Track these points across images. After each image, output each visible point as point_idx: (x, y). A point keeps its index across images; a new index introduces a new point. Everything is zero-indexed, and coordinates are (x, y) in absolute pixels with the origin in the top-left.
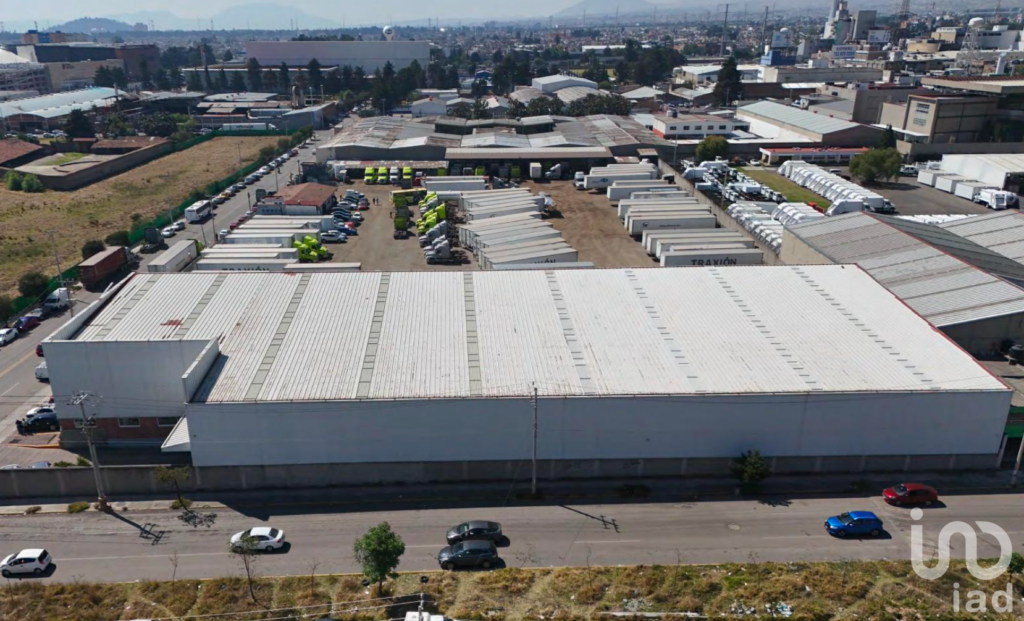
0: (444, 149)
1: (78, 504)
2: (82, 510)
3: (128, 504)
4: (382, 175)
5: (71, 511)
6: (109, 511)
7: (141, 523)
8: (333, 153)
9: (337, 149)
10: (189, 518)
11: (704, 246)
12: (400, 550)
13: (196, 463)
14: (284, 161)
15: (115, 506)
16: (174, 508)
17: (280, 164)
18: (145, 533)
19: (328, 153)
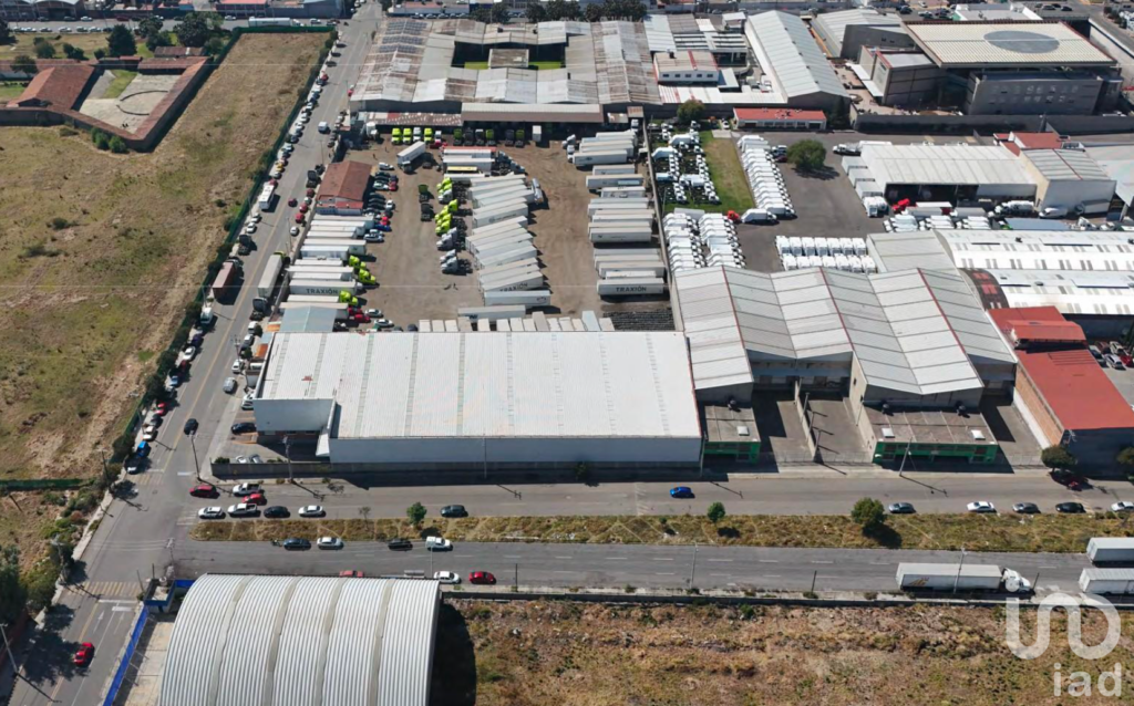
0: (461, 104)
1: (281, 479)
2: (283, 482)
3: (302, 480)
4: (407, 136)
5: (278, 483)
6: (295, 483)
7: (312, 490)
8: (364, 106)
9: (367, 101)
10: (332, 487)
11: (627, 274)
12: (425, 513)
13: (332, 461)
14: (317, 95)
15: (295, 480)
16: (324, 482)
17: (314, 102)
18: (316, 495)
19: (359, 105)
